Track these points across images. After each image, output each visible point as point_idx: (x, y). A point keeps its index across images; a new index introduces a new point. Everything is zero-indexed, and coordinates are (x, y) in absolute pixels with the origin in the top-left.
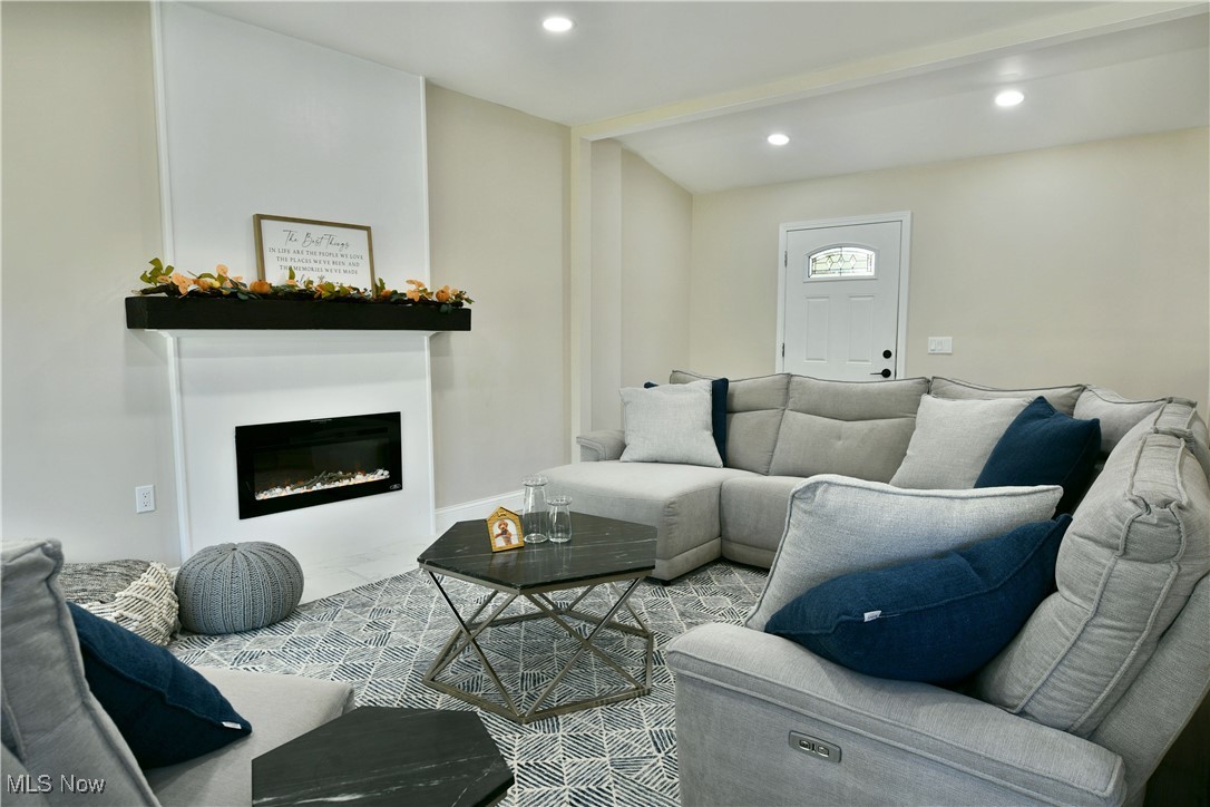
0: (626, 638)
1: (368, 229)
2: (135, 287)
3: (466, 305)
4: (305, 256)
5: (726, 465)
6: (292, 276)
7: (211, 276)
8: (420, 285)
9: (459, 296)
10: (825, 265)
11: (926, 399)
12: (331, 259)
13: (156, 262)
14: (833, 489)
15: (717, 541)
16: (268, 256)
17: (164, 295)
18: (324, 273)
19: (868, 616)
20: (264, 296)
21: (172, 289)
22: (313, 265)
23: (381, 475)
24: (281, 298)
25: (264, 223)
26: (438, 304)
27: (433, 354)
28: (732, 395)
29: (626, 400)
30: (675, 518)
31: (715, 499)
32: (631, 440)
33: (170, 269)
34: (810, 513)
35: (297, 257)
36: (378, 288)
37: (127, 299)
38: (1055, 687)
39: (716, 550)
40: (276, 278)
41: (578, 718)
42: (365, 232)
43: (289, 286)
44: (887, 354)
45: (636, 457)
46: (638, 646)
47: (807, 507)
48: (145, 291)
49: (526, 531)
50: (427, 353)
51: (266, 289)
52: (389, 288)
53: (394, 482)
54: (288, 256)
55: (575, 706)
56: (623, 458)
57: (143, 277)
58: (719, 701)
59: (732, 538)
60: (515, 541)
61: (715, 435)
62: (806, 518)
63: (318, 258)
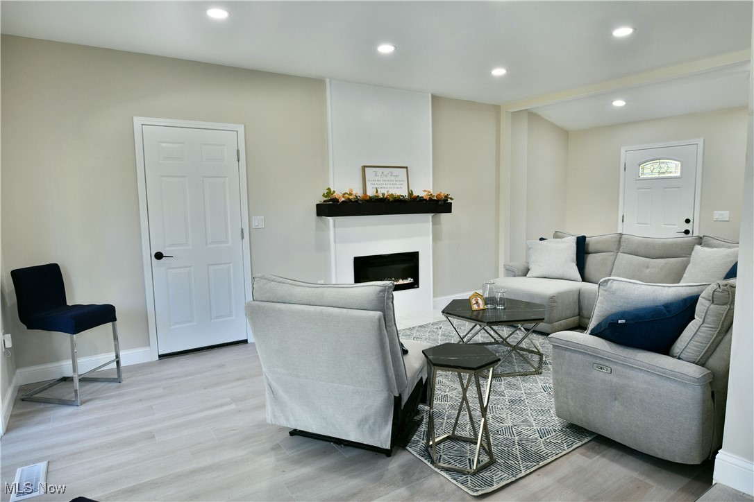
0: (530, 355)
1: (406, 168)
2: (321, 200)
3: (449, 201)
4: (382, 182)
5: (584, 280)
6: (377, 192)
7: (347, 193)
8: (429, 192)
9: (447, 197)
10: (649, 171)
11: (698, 247)
12: (392, 183)
13: (329, 189)
14: (615, 282)
15: (577, 318)
16: (367, 183)
17: (331, 203)
18: (389, 189)
19: (620, 322)
20: (367, 201)
21: (335, 200)
22: (384, 186)
23: (410, 280)
24: (373, 202)
25: (366, 169)
26: (437, 201)
27: (434, 224)
28: (588, 244)
29: (530, 246)
30: (555, 304)
31: (576, 297)
32: (532, 267)
33: (334, 192)
34: (606, 290)
35: (379, 183)
36: (411, 194)
37: (317, 205)
38: (689, 348)
39: (576, 322)
40: (371, 193)
41: (509, 379)
42: (405, 169)
43: (376, 196)
44: (688, 221)
45: (535, 275)
46: (536, 358)
47: (605, 288)
48: (325, 201)
49: (486, 304)
50: (431, 224)
51: (368, 198)
52: (415, 194)
53: (415, 284)
54: (375, 183)
55: (508, 375)
56: (527, 276)
57: (323, 195)
58: (567, 354)
59: (585, 316)
60: (481, 307)
61: (578, 265)
62: (604, 292)
63: (387, 182)
